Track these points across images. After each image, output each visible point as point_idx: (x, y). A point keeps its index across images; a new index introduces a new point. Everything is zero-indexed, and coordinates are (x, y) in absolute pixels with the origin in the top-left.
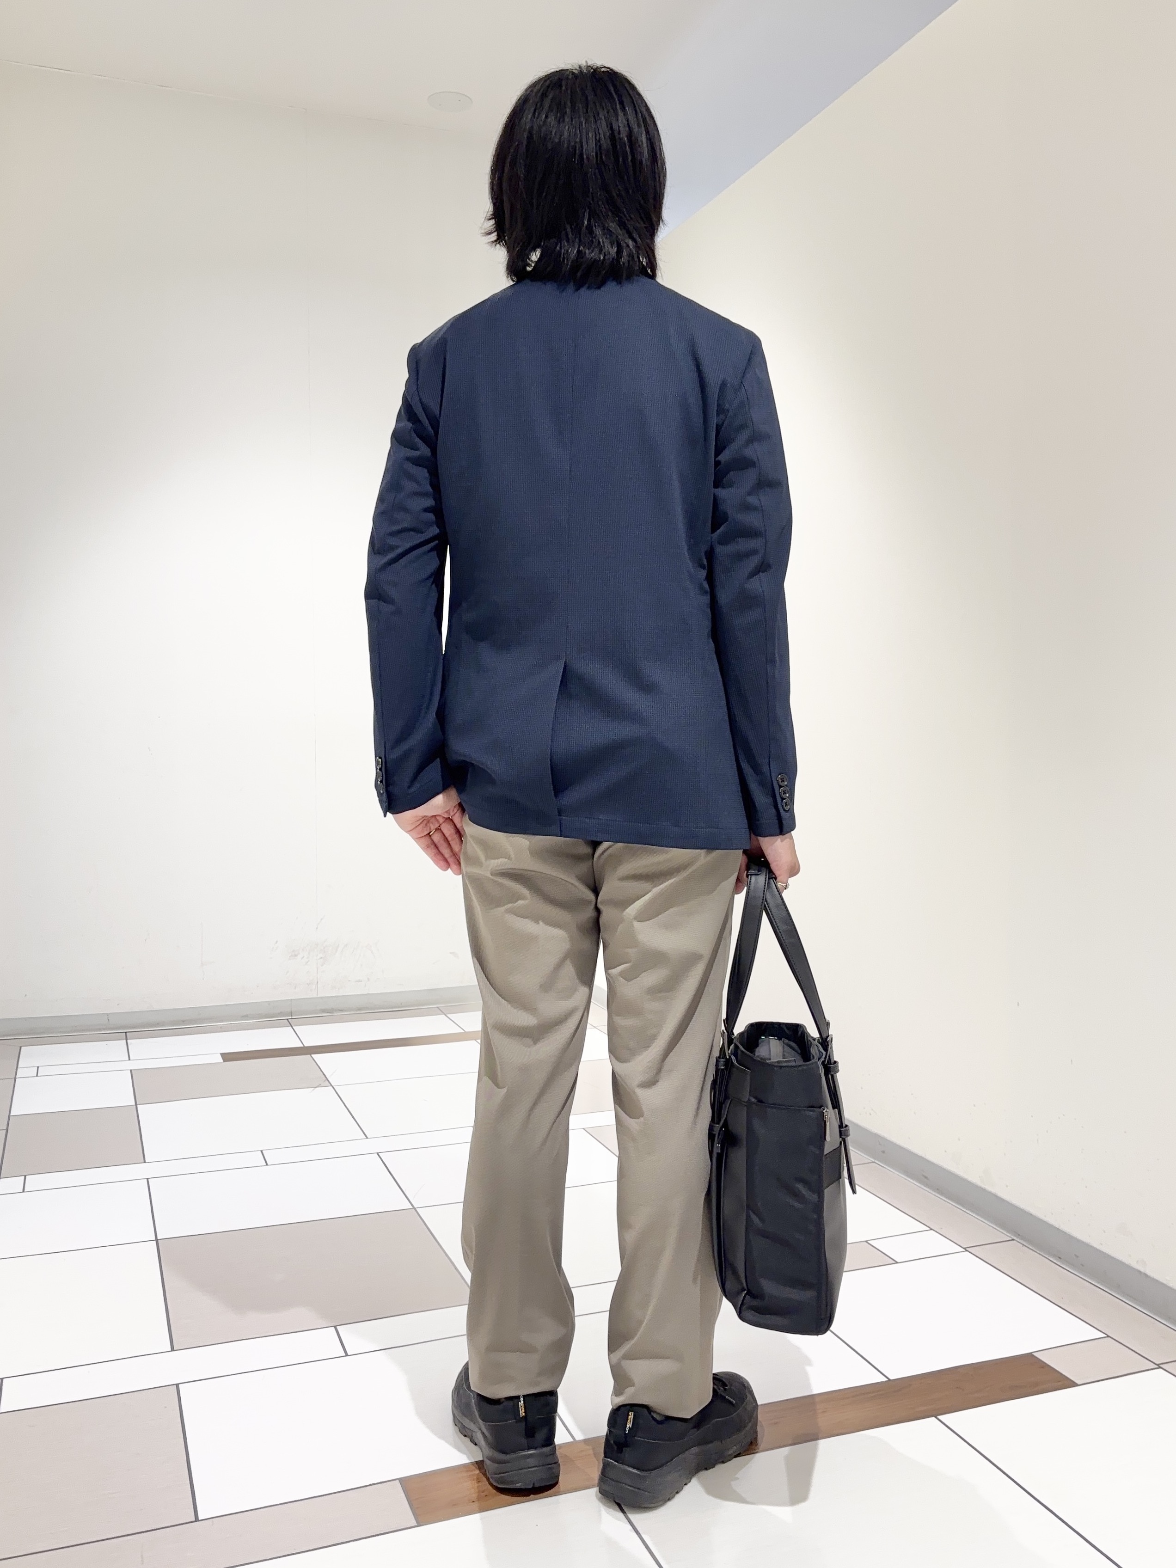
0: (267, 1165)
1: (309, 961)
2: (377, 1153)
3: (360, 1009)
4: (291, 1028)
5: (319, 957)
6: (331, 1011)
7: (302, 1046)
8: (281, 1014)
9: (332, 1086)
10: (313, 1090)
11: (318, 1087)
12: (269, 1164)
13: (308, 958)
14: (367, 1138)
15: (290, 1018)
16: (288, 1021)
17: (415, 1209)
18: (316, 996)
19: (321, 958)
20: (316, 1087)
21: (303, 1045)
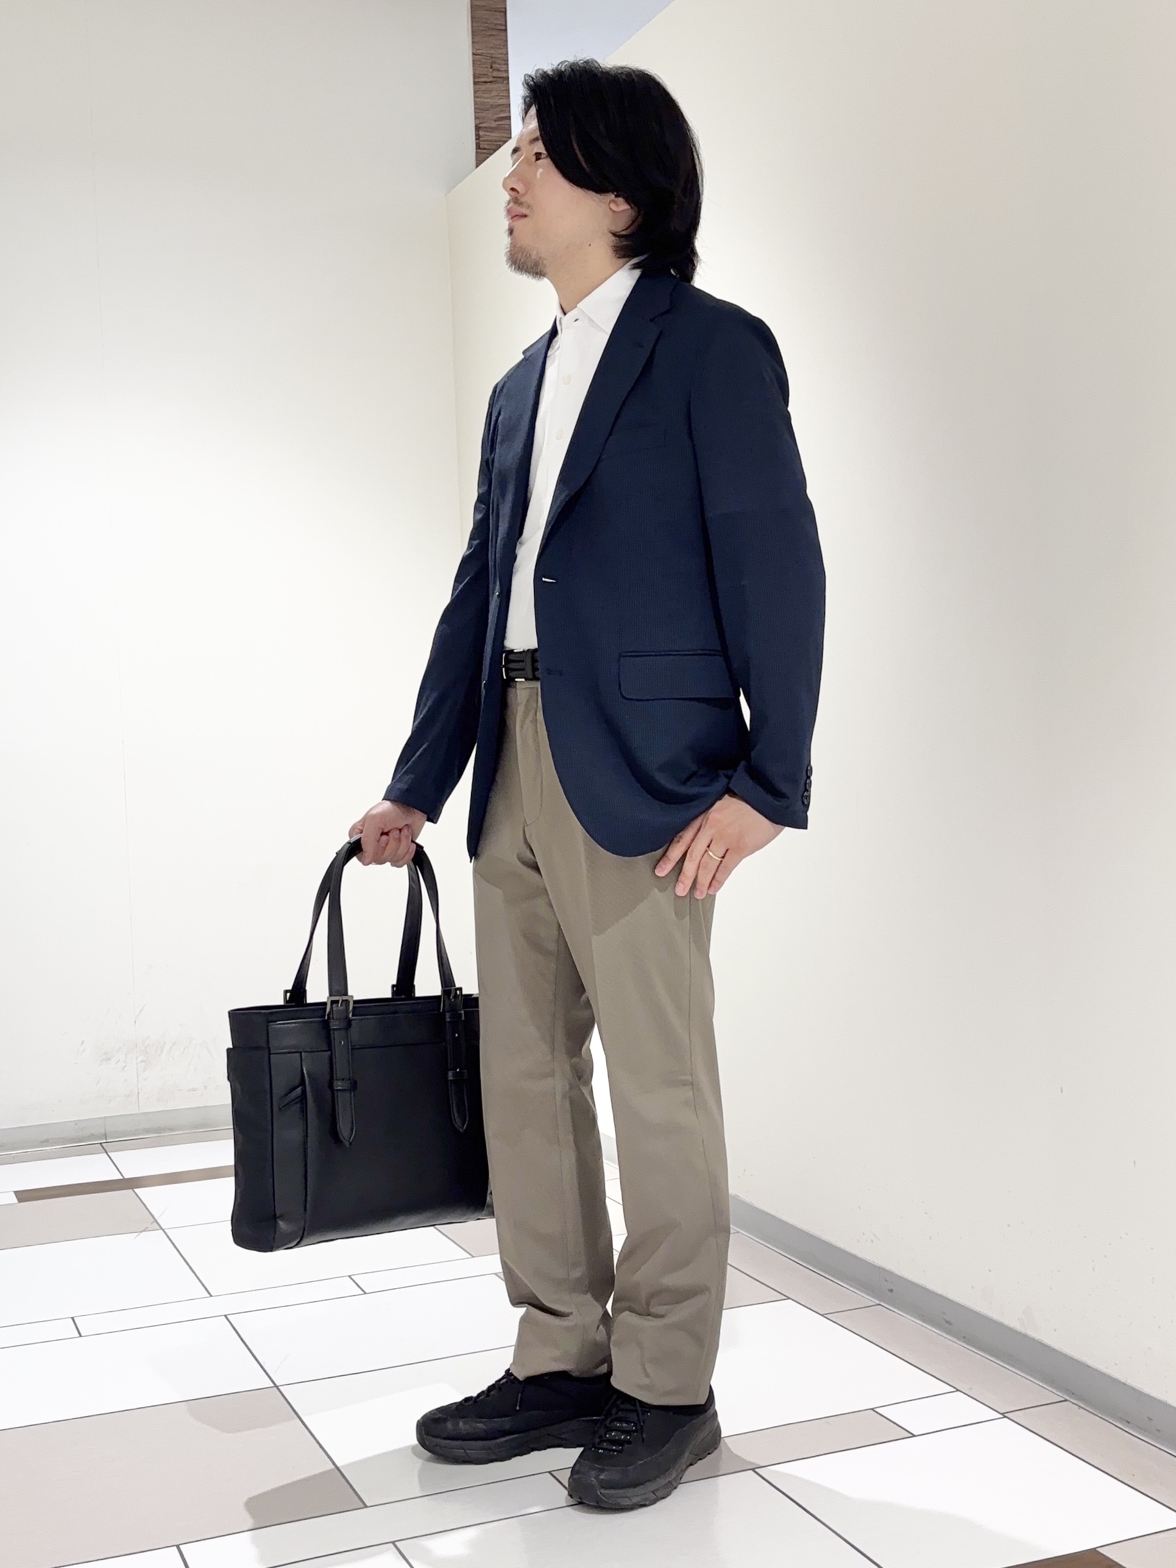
0: (80, 1336)
1: (126, 1066)
2: (226, 1316)
3: (196, 1127)
4: (105, 1154)
5: (140, 1059)
6: (159, 1130)
7: (121, 1178)
8: (92, 1136)
9: (163, 1230)
10: (138, 1235)
11: (144, 1231)
12: (82, 1335)
13: (125, 1062)
14: (211, 1296)
15: (105, 1141)
16: (102, 1146)
17: (277, 1387)
18: (137, 1112)
19: (142, 1061)
20: (142, 1232)
21: (123, 1176)
